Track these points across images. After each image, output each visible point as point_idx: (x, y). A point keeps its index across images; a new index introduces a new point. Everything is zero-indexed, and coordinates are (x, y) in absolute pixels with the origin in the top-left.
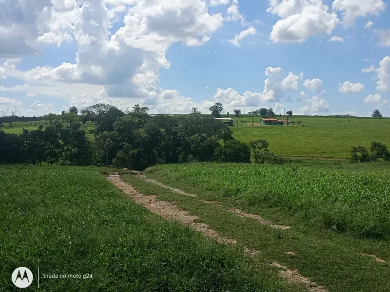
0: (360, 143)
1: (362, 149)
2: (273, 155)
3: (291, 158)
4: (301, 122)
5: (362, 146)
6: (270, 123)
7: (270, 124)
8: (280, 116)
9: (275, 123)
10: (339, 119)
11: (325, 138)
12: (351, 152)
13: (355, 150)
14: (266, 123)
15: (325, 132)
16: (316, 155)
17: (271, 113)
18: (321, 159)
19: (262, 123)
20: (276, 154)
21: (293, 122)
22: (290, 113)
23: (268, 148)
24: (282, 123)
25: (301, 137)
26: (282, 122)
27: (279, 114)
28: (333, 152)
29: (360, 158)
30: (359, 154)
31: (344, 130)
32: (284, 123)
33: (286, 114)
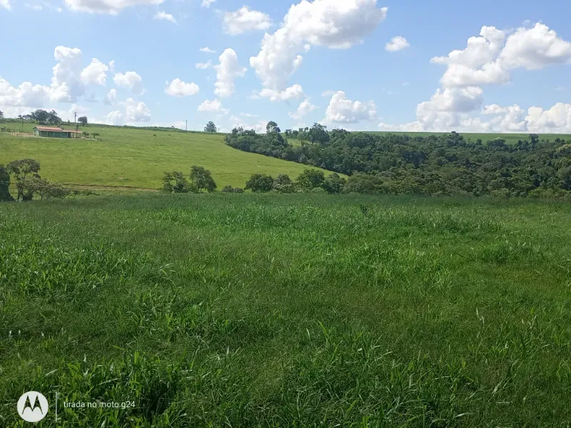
0: (180, 167)
1: (178, 175)
2: (46, 183)
3: (76, 188)
4: (98, 135)
5: (179, 171)
6: (50, 134)
7: (49, 136)
8: (69, 124)
9: (58, 134)
10: (156, 133)
11: (132, 158)
12: (163, 179)
13: (168, 178)
14: (43, 133)
15: (132, 150)
16: (117, 184)
17: (54, 119)
18: (122, 189)
19: (37, 133)
20: (51, 181)
21: (86, 134)
22: (84, 120)
23: (39, 173)
24: (69, 135)
25: (95, 157)
26: (69, 133)
27: (67, 121)
28: (140, 180)
29: (175, 188)
30: (174, 183)
31: (160, 148)
32: (72, 134)
33: (77, 121)
